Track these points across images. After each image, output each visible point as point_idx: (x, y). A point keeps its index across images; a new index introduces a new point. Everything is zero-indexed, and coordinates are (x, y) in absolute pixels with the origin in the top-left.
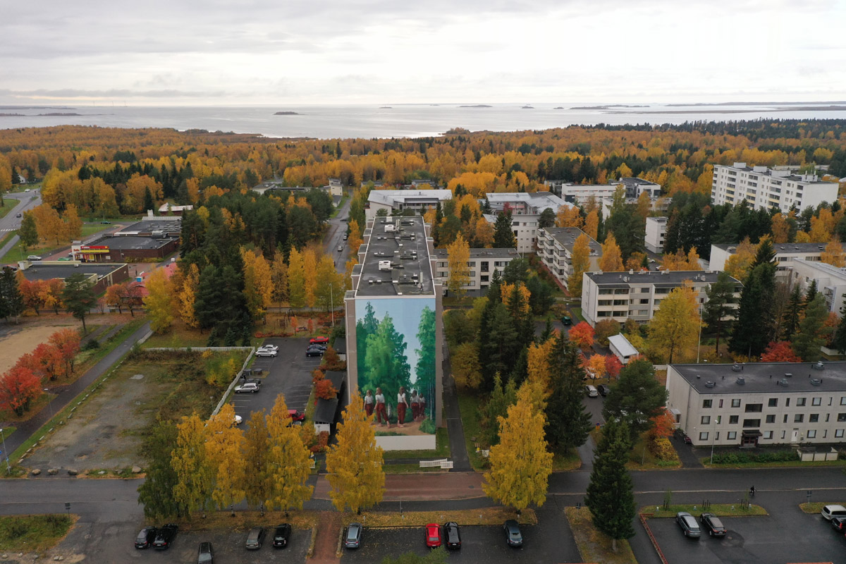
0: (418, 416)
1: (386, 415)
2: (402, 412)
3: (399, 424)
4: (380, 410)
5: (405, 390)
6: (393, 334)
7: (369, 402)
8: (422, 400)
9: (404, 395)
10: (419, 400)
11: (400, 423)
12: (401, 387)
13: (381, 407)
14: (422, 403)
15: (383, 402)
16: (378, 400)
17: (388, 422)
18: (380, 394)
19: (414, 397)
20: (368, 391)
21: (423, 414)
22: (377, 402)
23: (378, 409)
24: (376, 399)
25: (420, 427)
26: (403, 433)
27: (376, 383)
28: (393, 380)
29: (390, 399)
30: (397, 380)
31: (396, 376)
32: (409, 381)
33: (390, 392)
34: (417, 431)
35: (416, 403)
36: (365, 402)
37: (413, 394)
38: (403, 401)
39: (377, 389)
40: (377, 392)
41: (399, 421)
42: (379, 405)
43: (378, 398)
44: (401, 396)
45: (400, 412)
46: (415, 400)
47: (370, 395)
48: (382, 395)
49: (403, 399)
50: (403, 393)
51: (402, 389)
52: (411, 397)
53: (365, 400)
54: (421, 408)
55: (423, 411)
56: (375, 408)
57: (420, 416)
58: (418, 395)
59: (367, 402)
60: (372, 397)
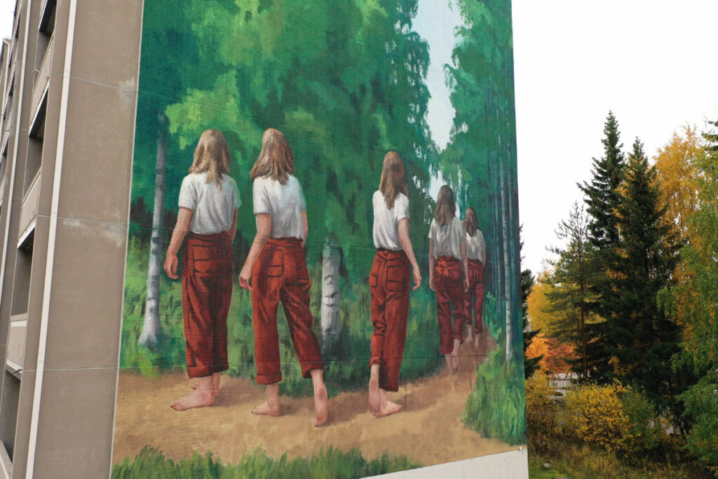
0: (461, 334)
1: (312, 322)
2: (392, 307)
3: (376, 394)
4: (274, 284)
5: (406, 178)
7: (206, 224)
8: (474, 242)
9: (402, 202)
10: (463, 244)
11: (388, 384)
12: (390, 158)
13: (283, 263)
14: (474, 263)
15: (298, 232)
16: (270, 215)
17: (317, 377)
18: (281, 177)
19: (443, 223)
20: (206, 140)
21: (479, 329)
22: (262, 227)
23: (262, 278)
24: (259, 206)
25: (470, 402)
26: (395, 452)
27: (262, 98)
28: (355, 102)
29: (332, 216)
30: (373, 108)
31: (369, 86)
32: (421, 131)
33: (338, 170)
34: (459, 430)
35: (452, 260)
36: (182, 216)
37: (441, 202)
38: (397, 240)
39: (268, 134)
40: (265, 159)
41: (375, 369)
42: (271, 245)
43: (267, 201)
44: (390, 205)
45: (381, 308)
46: (449, 238)
47: (221, 171)
48: (292, 180)
49: (397, 225)
50: (398, 189)
51: (395, 168)
52: (434, 223)
53: (184, 199)
54: (473, 288)
55: (480, 311)
56: (245, 273)
57: (469, 339)
58: (458, 213)
59: (192, 213)
60: (228, 181)
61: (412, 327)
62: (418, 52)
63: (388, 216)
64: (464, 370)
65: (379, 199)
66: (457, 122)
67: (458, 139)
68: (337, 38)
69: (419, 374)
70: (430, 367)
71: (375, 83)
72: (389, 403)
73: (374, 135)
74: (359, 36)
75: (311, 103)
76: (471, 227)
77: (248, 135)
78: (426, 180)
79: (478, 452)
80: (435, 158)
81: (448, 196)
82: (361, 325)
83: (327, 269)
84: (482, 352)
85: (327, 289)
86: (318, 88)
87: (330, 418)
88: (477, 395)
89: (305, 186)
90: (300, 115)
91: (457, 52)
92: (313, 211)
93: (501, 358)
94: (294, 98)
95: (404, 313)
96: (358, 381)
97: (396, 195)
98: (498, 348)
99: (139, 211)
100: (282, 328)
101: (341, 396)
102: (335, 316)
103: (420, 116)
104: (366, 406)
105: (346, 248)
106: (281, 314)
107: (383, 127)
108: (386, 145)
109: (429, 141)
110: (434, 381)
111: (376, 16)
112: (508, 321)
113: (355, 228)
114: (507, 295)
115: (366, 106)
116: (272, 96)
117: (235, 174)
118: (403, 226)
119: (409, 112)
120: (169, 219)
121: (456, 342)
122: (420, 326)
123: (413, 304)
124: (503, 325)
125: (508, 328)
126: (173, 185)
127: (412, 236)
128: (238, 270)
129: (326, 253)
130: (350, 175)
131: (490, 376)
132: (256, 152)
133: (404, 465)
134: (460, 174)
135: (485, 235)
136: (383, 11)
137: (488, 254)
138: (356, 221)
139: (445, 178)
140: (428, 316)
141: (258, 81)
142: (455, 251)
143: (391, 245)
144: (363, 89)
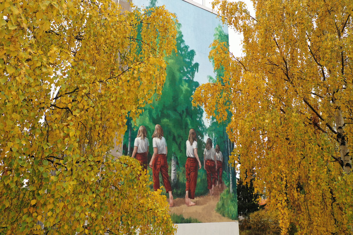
1: (169, 178)
2: (192, 174)
3: (187, 199)
4: (158, 167)
5: (196, 136)
6: (182, 46)
7: (141, 151)
8: (219, 155)
9: (195, 144)
10: (215, 156)
11: (191, 197)
12: (191, 131)
13: (161, 161)
14: (219, 162)
15: (165, 152)
16: (157, 148)
17: (170, 193)
18: (160, 138)
19: (208, 149)
20: (141, 128)
21: (221, 182)
22: (155, 151)
23: (155, 165)
24: (154, 145)
25: (218, 205)
26: (194, 217)
27: (155, 116)
28: (181, 115)
29: (174, 148)
30: (186, 117)
31: (185, 111)
32: (201, 122)
33: (176, 135)
34: (214, 213)
35: (211, 161)
36: (135, 148)
37: (207, 143)
38: (194, 154)
39: (157, 126)
40: (156, 133)
41: (187, 192)
42: (157, 156)
43: (156, 144)
44: (192, 144)
45: (189, 174)
46: (210, 154)
47: (144, 136)
48: (163, 138)
49: (193, 150)
51: (193, 134)
52: (205, 149)
53: (135, 144)
54: (218, 169)
55: (221, 177)
56: (151, 163)
57: (217, 185)
58: (213, 146)
59: (137, 147)
60: (146, 139)
61: (199, 180)
63: (191, 148)
64: (216, 194)
65: (188, 143)
66: (213, 119)
67: (213, 124)
68: (175, 98)
69: (201, 195)
70: (205, 192)
71: (187, 110)
72: (191, 202)
73: (187, 124)
74: (182, 97)
75: (168, 116)
76: (218, 150)
77: (151, 126)
78: (202, 137)
79: (221, 220)
80: (205, 130)
81: (210, 141)
82: (183, 179)
83: (173, 163)
84: (222, 189)
85: (173, 168)
86: (170, 113)
87: (174, 205)
88: (220, 203)
89: (167, 140)
90: (165, 120)
92: (169, 147)
93: (228, 192)
94: (163, 115)
95: (196, 176)
96: (182, 195)
97: (193, 141)
98: (228, 188)
99: (125, 147)
100: (160, 179)
101: (177, 199)
102: (175, 176)
103: (200, 118)
104: (184, 203)
105: (178, 157)
106: (160, 175)
107: (189, 122)
108: (190, 127)
109: (204, 125)
110: (205, 197)
111: (187, 90)
112: (231, 180)
113: (181, 151)
114: (231, 172)
115: (184, 116)
116: (158, 116)
117: (148, 137)
118: (195, 150)
119: (197, 117)
120: (132, 149)
121: (213, 186)
122: (201, 180)
123: (199, 173)
124: (229, 181)
125: (231, 182)
126: (133, 141)
127: (198, 153)
128: (149, 163)
129: (173, 158)
130: (179, 136)
131: (225, 197)
132: (154, 131)
133: (196, 221)
134: (214, 135)
135: (222, 153)
136: (189, 89)
137: (224, 158)
138: (181, 149)
139: (209, 136)
140: (204, 177)
141: (154, 112)
142: (212, 158)
143: (192, 156)
144: (183, 111)
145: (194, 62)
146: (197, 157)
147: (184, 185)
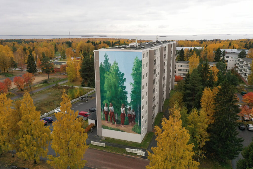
0: (132, 122)
2: (123, 118)
3: (121, 125)
4: (111, 115)
5: (125, 106)
8: (134, 113)
9: (124, 109)
10: (132, 113)
11: (122, 124)
12: (122, 104)
14: (134, 115)
15: (113, 111)
16: (111, 110)
17: (116, 123)
18: (112, 107)
20: (105, 104)
21: (134, 122)
22: (110, 111)
24: (110, 109)
25: (133, 128)
29: (116, 110)
33: (117, 106)
34: (131, 130)
35: (130, 114)
36: (104, 110)
37: (129, 109)
38: (123, 112)
39: (110, 103)
40: (110, 105)
41: (121, 123)
42: (111, 112)
43: (111, 109)
44: (123, 109)
45: (122, 118)
46: (130, 112)
47: (107, 106)
48: (113, 107)
49: (123, 111)
50: (123, 107)
51: (123, 105)
52: (128, 111)
54: (133, 118)
55: (134, 120)
57: (133, 122)
58: (131, 110)
59: (105, 110)
60: (107, 107)
61: (125, 120)
62: (126, 93)
63: (122, 110)
65: (121, 108)
66: (131, 100)
67: (132, 102)
68: (116, 93)
69: (126, 124)
71: (121, 97)
72: (123, 126)
75: (114, 100)
76: (133, 111)
78: (127, 106)
79: (133, 133)
80: (128, 104)
81: (130, 108)
85: (116, 116)
91: (132, 92)
93: (137, 125)
94: (112, 100)
95: (124, 119)
97: (123, 108)
98: (137, 124)
99: (101, 109)
101: (118, 125)
102: (117, 118)
103: (126, 100)
104: (120, 126)
105: (118, 113)
107: (122, 101)
108: (122, 103)
109: (127, 102)
110: (128, 126)
111: (121, 90)
112: (139, 121)
114: (139, 119)
115: (120, 99)
116: (110, 100)
118: (124, 111)
121: (131, 123)
125: (139, 122)
129: (116, 113)
131: (136, 127)
133: (124, 131)
134: (132, 106)
137: (136, 114)
139: (130, 106)
142: (131, 114)
143: (123, 113)
144: (119, 98)
145: (123, 78)
146: (125, 113)
147: (120, 121)
